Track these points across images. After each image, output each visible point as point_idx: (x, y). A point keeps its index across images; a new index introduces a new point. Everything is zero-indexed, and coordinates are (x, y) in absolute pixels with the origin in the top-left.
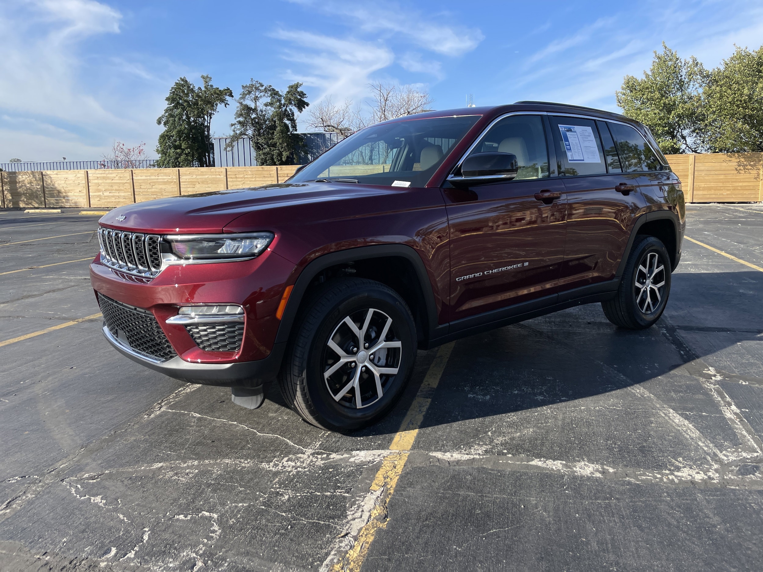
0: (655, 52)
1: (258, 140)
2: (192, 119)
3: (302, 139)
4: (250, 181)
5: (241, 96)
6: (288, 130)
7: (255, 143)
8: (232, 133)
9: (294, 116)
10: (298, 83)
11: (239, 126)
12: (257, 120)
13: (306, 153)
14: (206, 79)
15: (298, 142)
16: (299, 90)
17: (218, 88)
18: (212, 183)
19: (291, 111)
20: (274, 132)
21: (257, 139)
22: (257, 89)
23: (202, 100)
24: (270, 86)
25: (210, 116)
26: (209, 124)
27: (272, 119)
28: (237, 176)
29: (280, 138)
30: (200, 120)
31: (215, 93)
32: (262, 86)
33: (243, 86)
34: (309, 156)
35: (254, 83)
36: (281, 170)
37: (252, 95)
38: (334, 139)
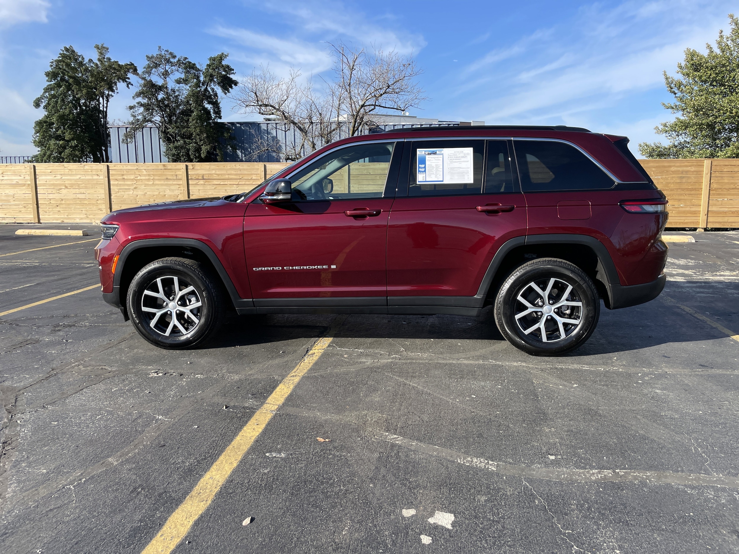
0: (731, 16)
1: (168, 129)
2: (81, 101)
3: (228, 129)
4: (146, 185)
5: (146, 70)
6: (210, 118)
7: (164, 132)
8: (131, 119)
9: (217, 98)
10: (223, 53)
11: (140, 110)
12: (166, 102)
13: (234, 149)
14: (102, 50)
15: (222, 133)
16: (224, 63)
17: (117, 62)
18: (86, 188)
19: (213, 91)
20: (189, 119)
21: (166, 128)
22: (168, 61)
23: (93, 76)
24: (186, 58)
25: (107, 98)
26: (105, 109)
27: (188, 102)
28: (125, 177)
29: (197, 127)
30: (93, 103)
31: (113, 67)
32: (174, 57)
33: (148, 57)
34: (239, 152)
35: (163, 53)
36: (193, 169)
37: (161, 70)
38: (272, 132)
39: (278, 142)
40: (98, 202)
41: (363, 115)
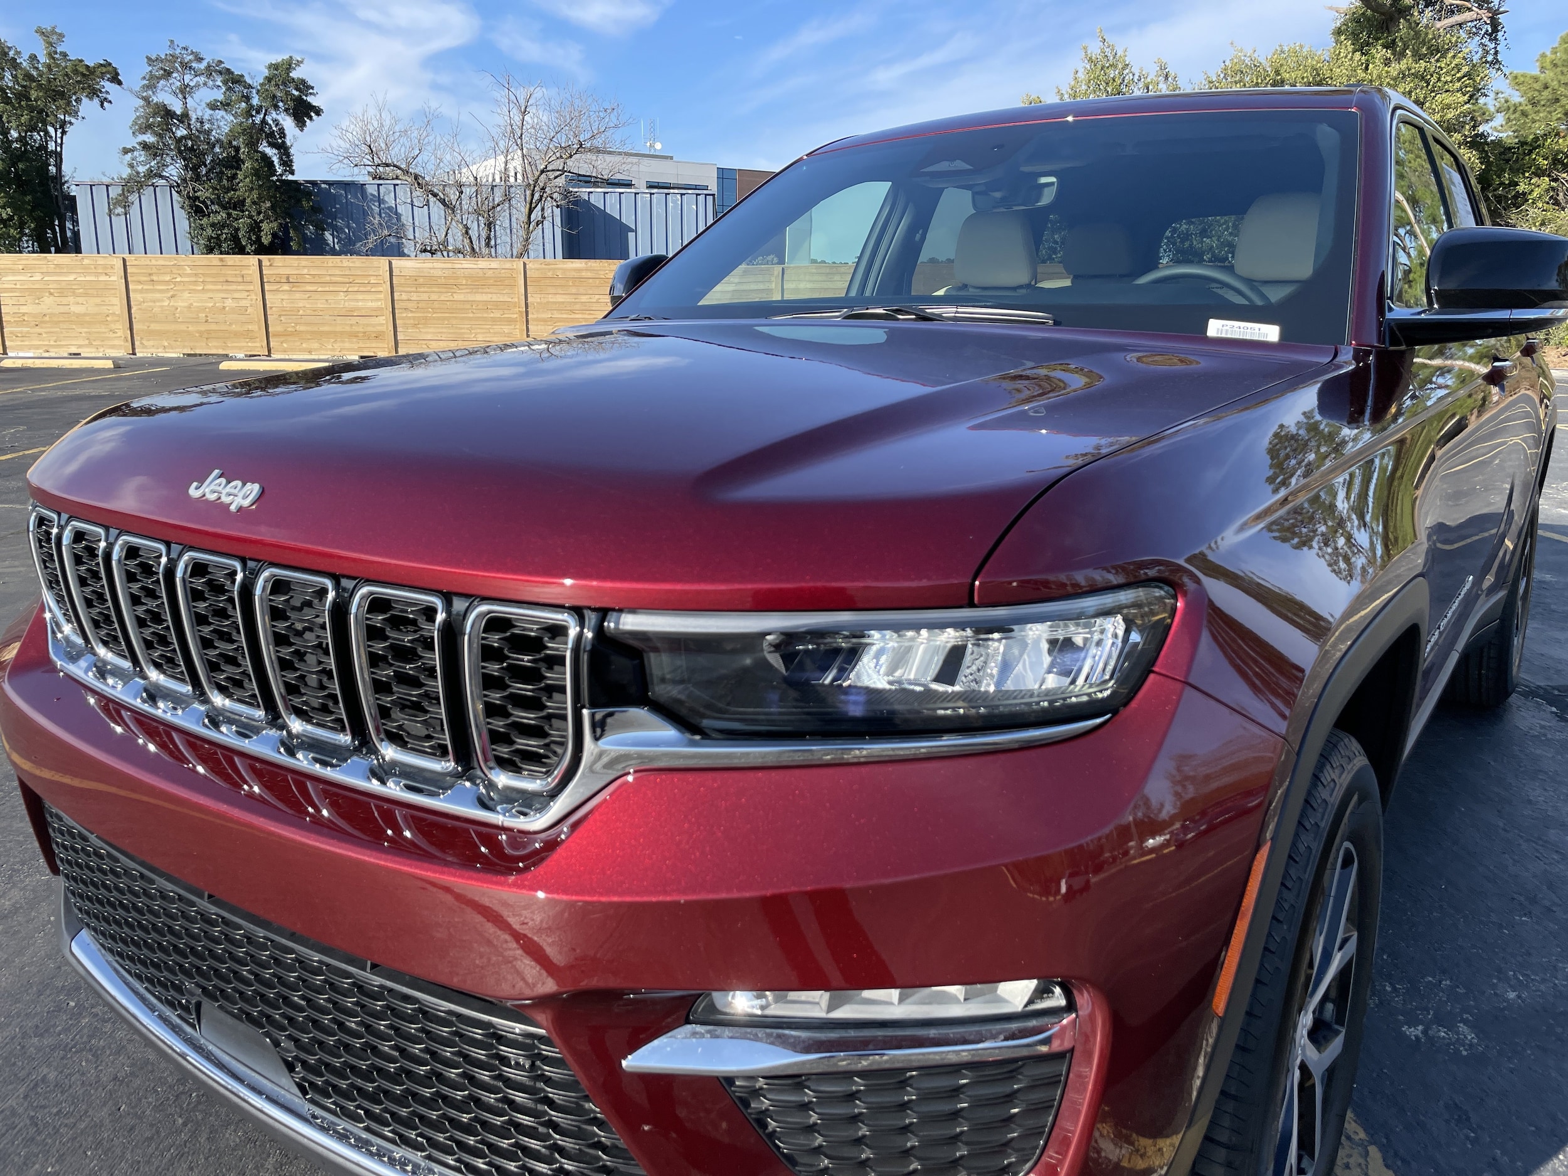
1: (195, 192)
2: (14, 134)
3: (309, 194)
4: (191, 291)
5: (147, 82)
6: (273, 171)
7: (189, 197)
8: (126, 172)
9: (284, 137)
10: (291, 58)
11: (141, 155)
12: (190, 143)
13: (320, 228)
14: (49, 36)
15: (299, 201)
16: (294, 74)
17: (81, 61)
18: (86, 295)
19: (277, 125)
20: (237, 174)
21: (193, 189)
22: (186, 66)
23: (40, 87)
24: (221, 62)
25: (62, 127)
26: (59, 149)
27: (230, 142)
28: (155, 278)
29: (252, 189)
30: (36, 136)
31: (76, 72)
32: (200, 60)
33: (149, 59)
34: (328, 236)
35: (178, 51)
36: (271, 265)
37: (175, 81)
38: (386, 199)
39: (398, 216)
40: (108, 319)
41: (545, 183)
